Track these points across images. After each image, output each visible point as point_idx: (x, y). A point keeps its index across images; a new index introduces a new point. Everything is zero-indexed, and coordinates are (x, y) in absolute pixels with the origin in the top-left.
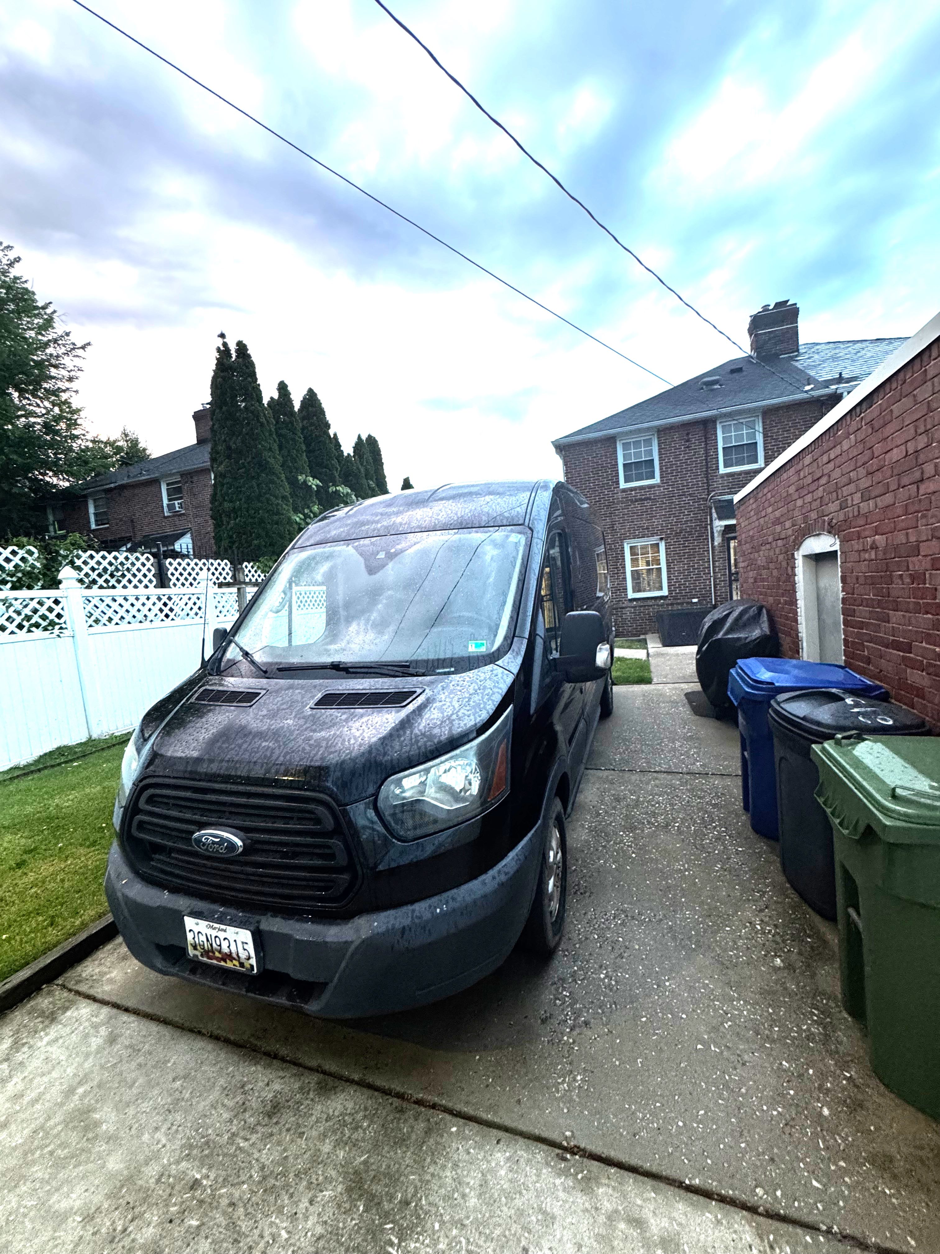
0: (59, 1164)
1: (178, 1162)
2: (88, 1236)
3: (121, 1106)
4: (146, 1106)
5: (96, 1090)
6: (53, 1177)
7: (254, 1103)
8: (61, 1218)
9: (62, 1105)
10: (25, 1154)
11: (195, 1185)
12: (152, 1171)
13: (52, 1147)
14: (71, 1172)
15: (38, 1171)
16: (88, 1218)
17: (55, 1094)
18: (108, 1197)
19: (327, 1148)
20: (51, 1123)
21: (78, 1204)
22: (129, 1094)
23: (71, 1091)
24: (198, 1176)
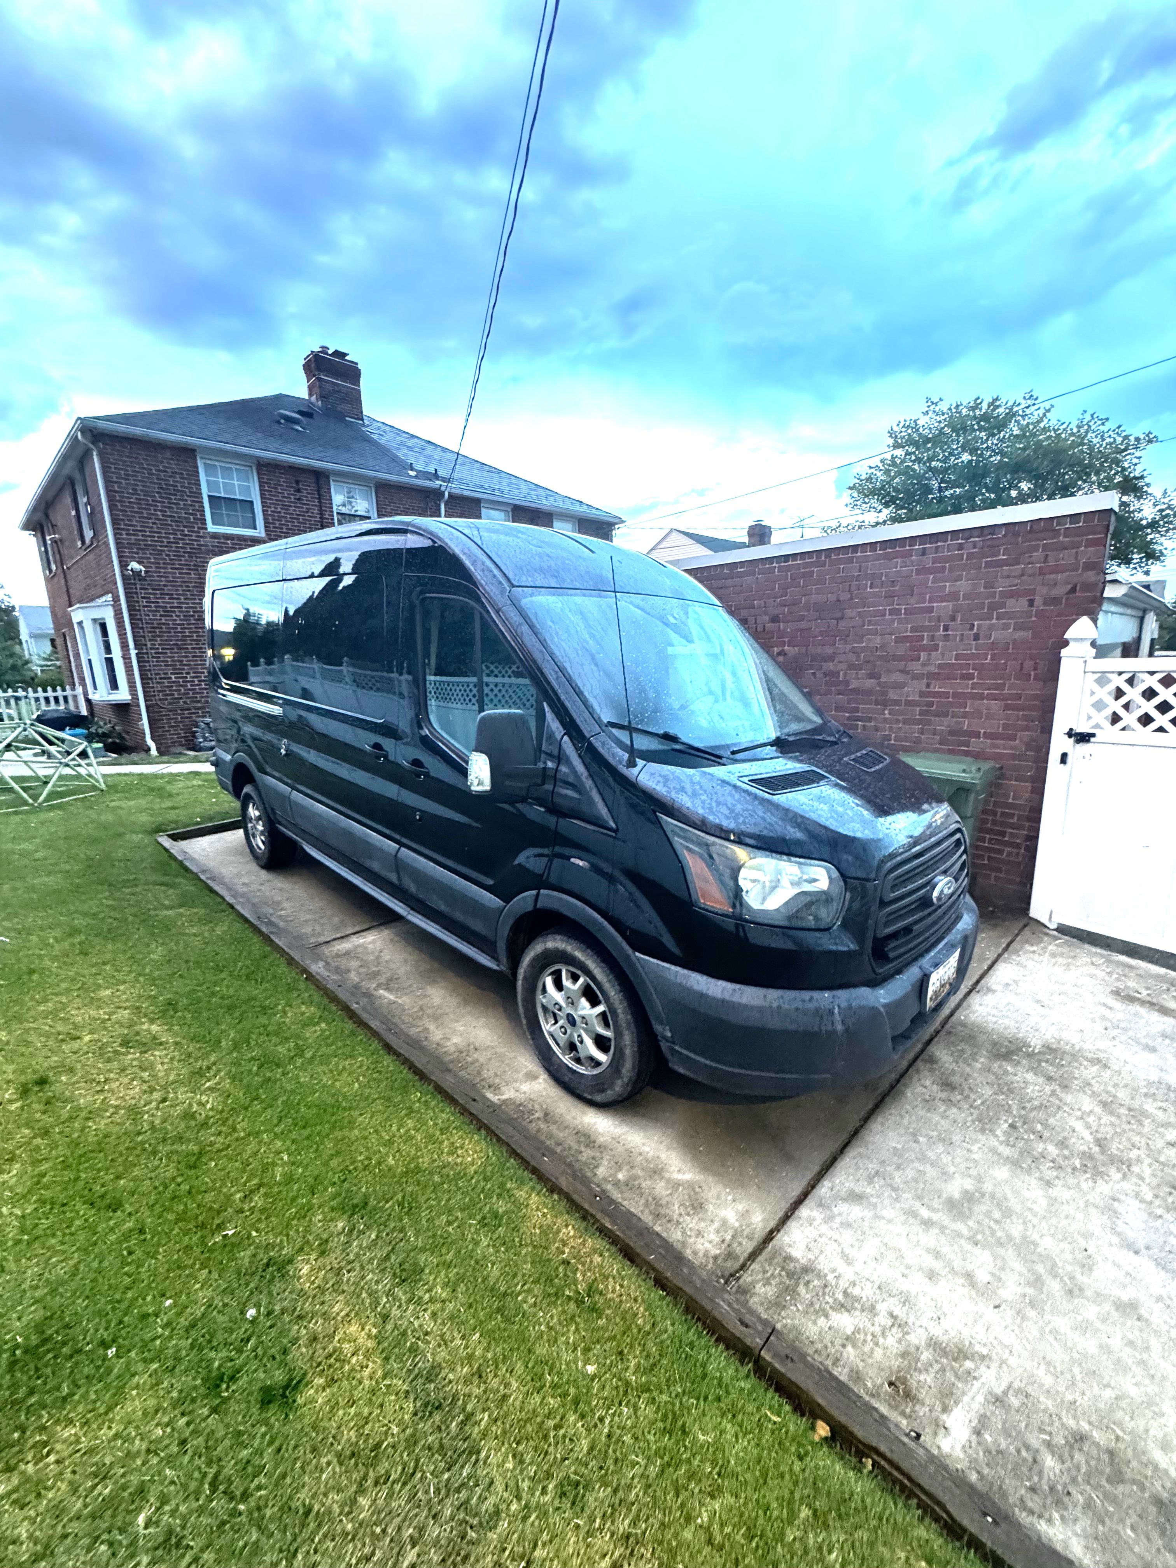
0: (1008, 1213)
1: (997, 1136)
2: (1061, 1183)
3: (946, 1176)
4: (946, 1159)
5: (926, 1201)
6: (1019, 1216)
7: (943, 1095)
8: (1053, 1201)
9: (943, 1229)
10: (1000, 1244)
11: (1012, 1126)
12: (1006, 1151)
13: (992, 1224)
14: (1014, 1203)
15: (1016, 1230)
16: (1048, 1184)
17: (931, 1238)
18: (1030, 1174)
19: (979, 1065)
20: (965, 1232)
21: (1041, 1193)
22: (931, 1172)
23: (928, 1224)
24: (1006, 1125)
